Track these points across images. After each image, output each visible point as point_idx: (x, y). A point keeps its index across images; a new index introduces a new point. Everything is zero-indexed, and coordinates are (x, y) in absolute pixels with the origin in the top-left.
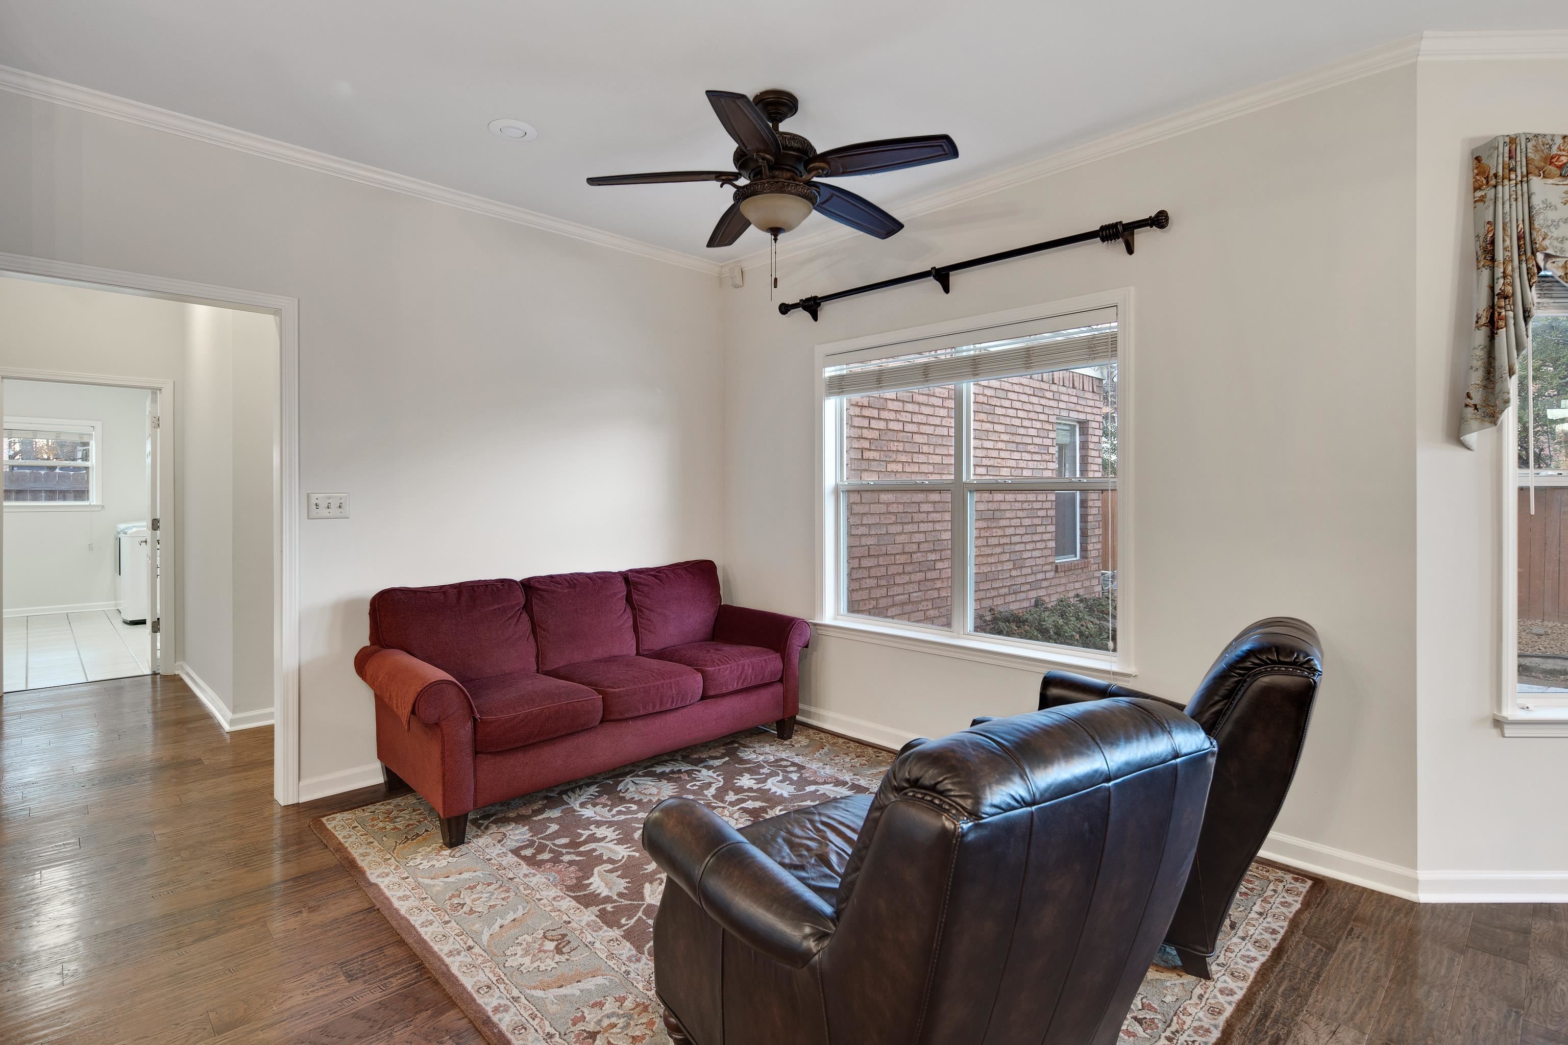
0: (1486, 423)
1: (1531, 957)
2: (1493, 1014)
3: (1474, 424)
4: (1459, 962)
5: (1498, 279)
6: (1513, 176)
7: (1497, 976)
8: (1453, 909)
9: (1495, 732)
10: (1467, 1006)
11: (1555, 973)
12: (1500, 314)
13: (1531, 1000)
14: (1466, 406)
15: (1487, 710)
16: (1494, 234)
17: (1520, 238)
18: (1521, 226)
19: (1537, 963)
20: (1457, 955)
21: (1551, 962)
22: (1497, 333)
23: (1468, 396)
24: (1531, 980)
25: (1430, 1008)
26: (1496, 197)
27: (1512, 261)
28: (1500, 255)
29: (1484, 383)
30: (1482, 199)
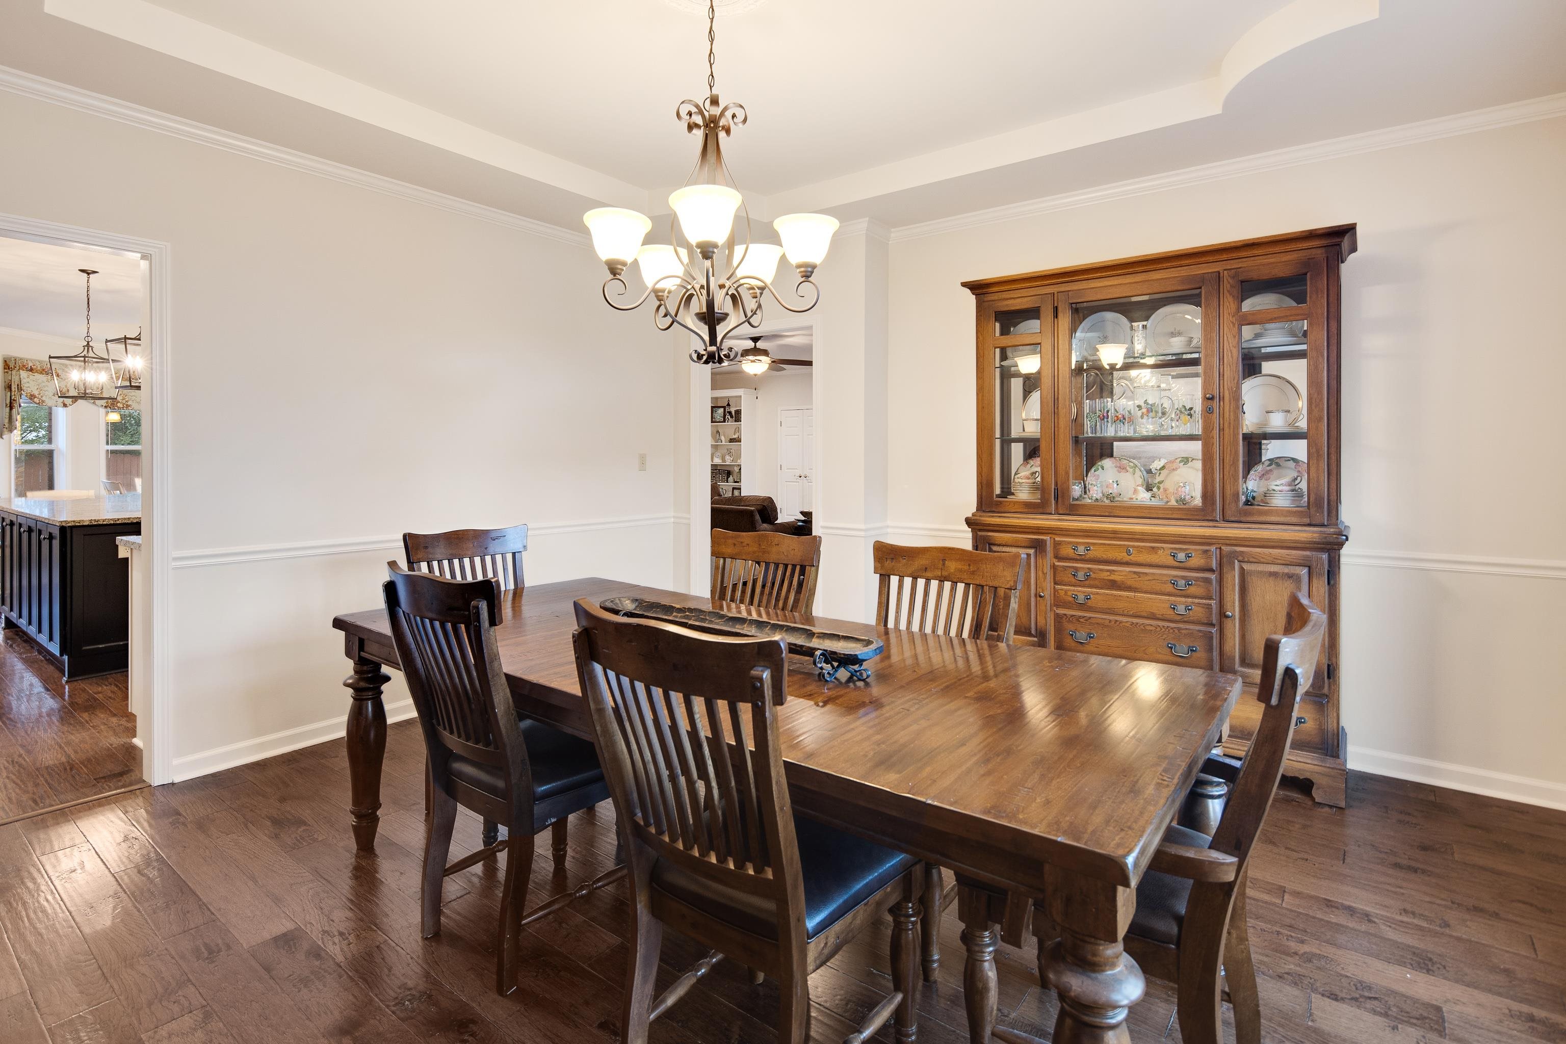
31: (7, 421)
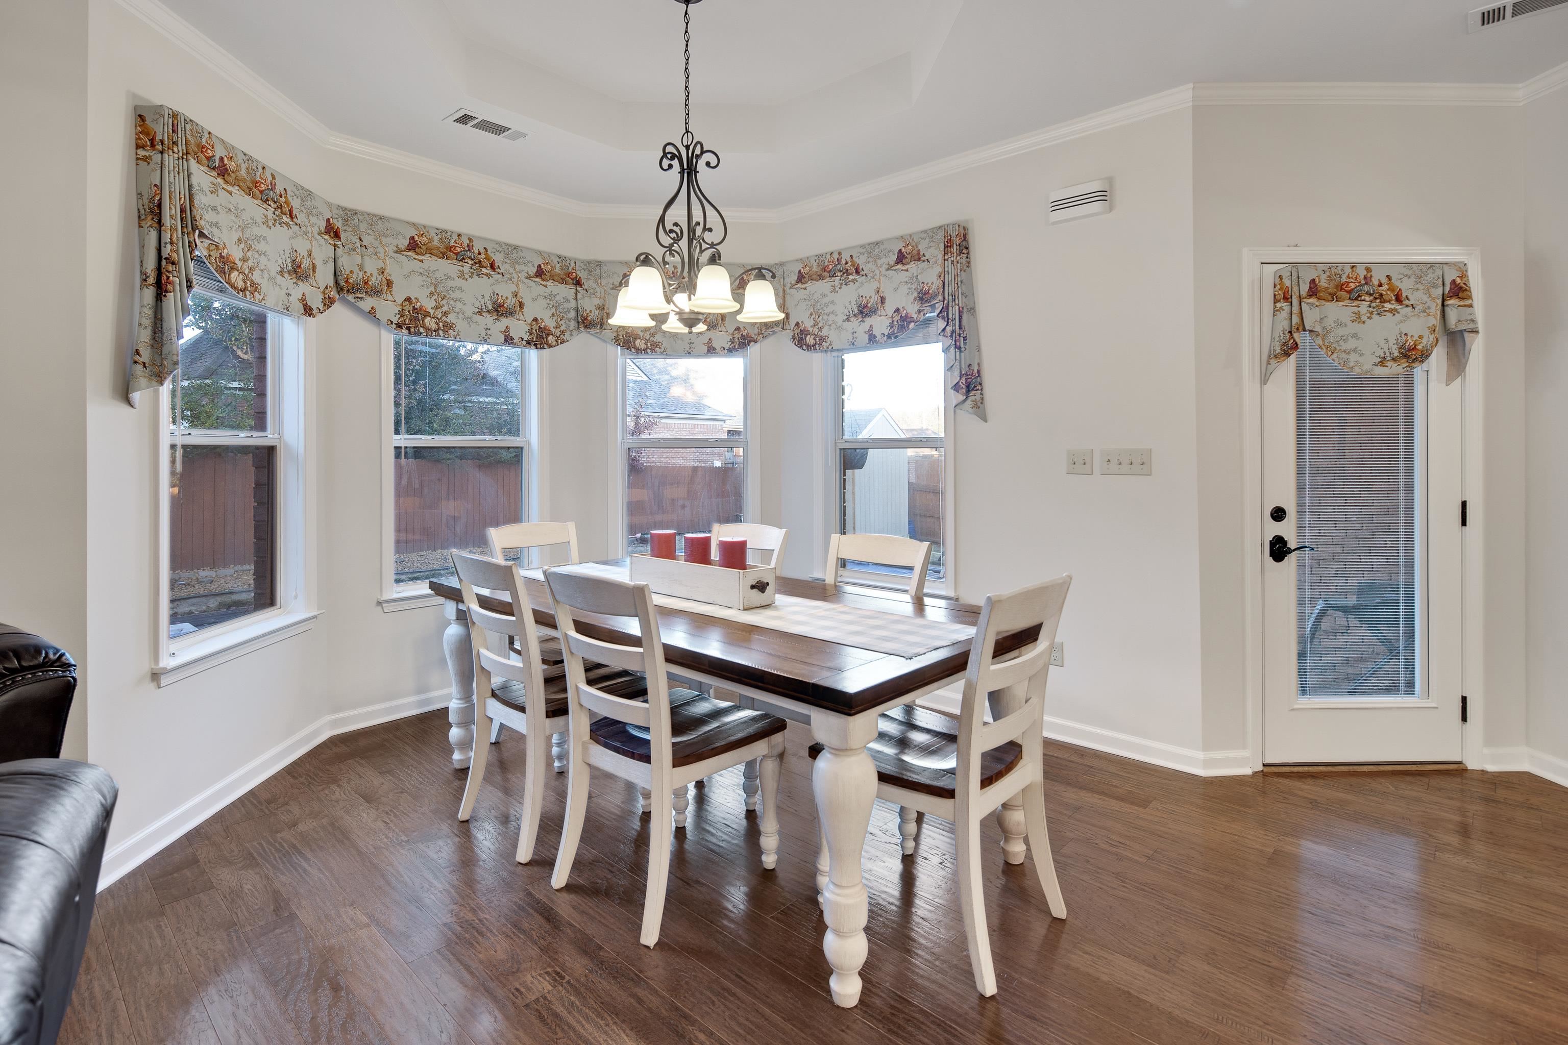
0: (153, 382)
1: (213, 880)
2: (220, 947)
3: (143, 381)
4: (165, 924)
5: (166, 243)
6: (176, 150)
7: (201, 913)
8: (127, 881)
9: (152, 686)
10: (198, 956)
11: (236, 880)
12: (168, 278)
13: (236, 913)
14: (136, 362)
15: (146, 667)
16: (161, 199)
17: (182, 211)
18: (183, 200)
19: (220, 882)
20: (160, 919)
21: (228, 874)
22: (165, 296)
23: (137, 352)
24: (225, 897)
25: (172, 982)
26: (162, 163)
27: (176, 230)
28: (167, 221)
29: (152, 342)
30: (147, 159)
31: (145, 335)
